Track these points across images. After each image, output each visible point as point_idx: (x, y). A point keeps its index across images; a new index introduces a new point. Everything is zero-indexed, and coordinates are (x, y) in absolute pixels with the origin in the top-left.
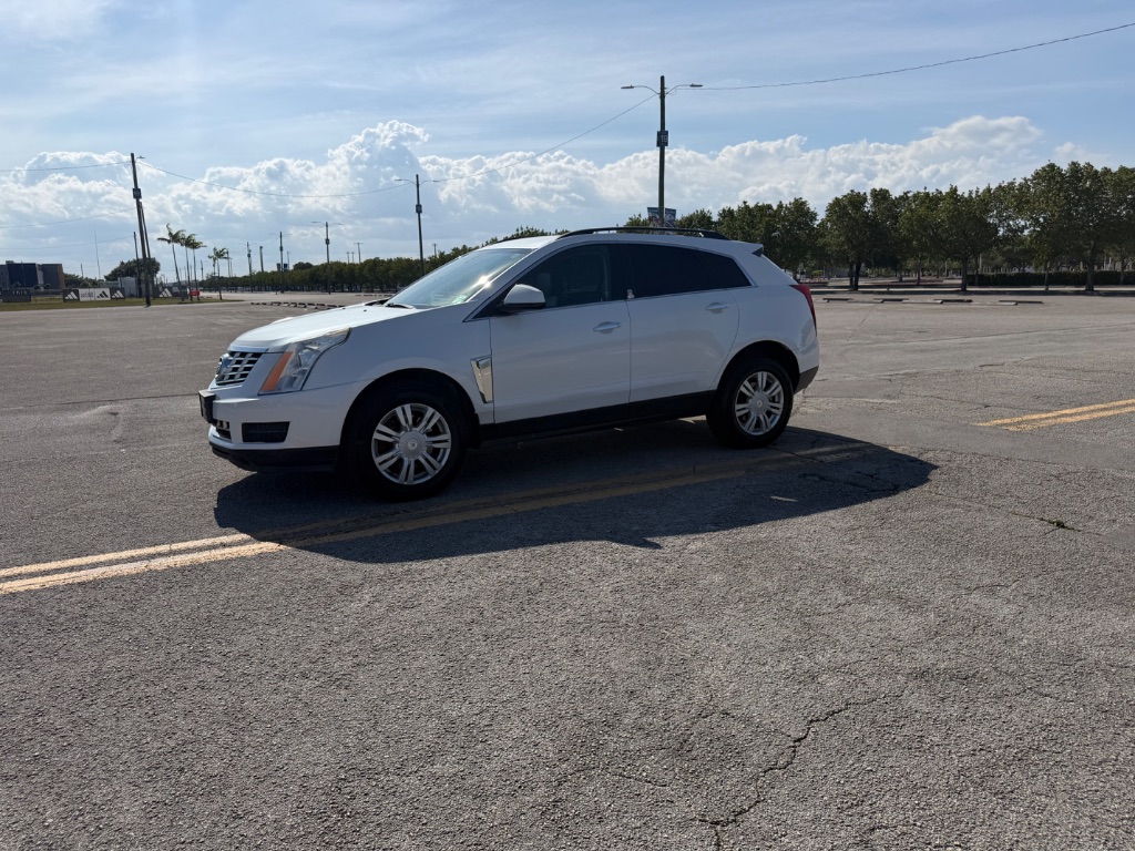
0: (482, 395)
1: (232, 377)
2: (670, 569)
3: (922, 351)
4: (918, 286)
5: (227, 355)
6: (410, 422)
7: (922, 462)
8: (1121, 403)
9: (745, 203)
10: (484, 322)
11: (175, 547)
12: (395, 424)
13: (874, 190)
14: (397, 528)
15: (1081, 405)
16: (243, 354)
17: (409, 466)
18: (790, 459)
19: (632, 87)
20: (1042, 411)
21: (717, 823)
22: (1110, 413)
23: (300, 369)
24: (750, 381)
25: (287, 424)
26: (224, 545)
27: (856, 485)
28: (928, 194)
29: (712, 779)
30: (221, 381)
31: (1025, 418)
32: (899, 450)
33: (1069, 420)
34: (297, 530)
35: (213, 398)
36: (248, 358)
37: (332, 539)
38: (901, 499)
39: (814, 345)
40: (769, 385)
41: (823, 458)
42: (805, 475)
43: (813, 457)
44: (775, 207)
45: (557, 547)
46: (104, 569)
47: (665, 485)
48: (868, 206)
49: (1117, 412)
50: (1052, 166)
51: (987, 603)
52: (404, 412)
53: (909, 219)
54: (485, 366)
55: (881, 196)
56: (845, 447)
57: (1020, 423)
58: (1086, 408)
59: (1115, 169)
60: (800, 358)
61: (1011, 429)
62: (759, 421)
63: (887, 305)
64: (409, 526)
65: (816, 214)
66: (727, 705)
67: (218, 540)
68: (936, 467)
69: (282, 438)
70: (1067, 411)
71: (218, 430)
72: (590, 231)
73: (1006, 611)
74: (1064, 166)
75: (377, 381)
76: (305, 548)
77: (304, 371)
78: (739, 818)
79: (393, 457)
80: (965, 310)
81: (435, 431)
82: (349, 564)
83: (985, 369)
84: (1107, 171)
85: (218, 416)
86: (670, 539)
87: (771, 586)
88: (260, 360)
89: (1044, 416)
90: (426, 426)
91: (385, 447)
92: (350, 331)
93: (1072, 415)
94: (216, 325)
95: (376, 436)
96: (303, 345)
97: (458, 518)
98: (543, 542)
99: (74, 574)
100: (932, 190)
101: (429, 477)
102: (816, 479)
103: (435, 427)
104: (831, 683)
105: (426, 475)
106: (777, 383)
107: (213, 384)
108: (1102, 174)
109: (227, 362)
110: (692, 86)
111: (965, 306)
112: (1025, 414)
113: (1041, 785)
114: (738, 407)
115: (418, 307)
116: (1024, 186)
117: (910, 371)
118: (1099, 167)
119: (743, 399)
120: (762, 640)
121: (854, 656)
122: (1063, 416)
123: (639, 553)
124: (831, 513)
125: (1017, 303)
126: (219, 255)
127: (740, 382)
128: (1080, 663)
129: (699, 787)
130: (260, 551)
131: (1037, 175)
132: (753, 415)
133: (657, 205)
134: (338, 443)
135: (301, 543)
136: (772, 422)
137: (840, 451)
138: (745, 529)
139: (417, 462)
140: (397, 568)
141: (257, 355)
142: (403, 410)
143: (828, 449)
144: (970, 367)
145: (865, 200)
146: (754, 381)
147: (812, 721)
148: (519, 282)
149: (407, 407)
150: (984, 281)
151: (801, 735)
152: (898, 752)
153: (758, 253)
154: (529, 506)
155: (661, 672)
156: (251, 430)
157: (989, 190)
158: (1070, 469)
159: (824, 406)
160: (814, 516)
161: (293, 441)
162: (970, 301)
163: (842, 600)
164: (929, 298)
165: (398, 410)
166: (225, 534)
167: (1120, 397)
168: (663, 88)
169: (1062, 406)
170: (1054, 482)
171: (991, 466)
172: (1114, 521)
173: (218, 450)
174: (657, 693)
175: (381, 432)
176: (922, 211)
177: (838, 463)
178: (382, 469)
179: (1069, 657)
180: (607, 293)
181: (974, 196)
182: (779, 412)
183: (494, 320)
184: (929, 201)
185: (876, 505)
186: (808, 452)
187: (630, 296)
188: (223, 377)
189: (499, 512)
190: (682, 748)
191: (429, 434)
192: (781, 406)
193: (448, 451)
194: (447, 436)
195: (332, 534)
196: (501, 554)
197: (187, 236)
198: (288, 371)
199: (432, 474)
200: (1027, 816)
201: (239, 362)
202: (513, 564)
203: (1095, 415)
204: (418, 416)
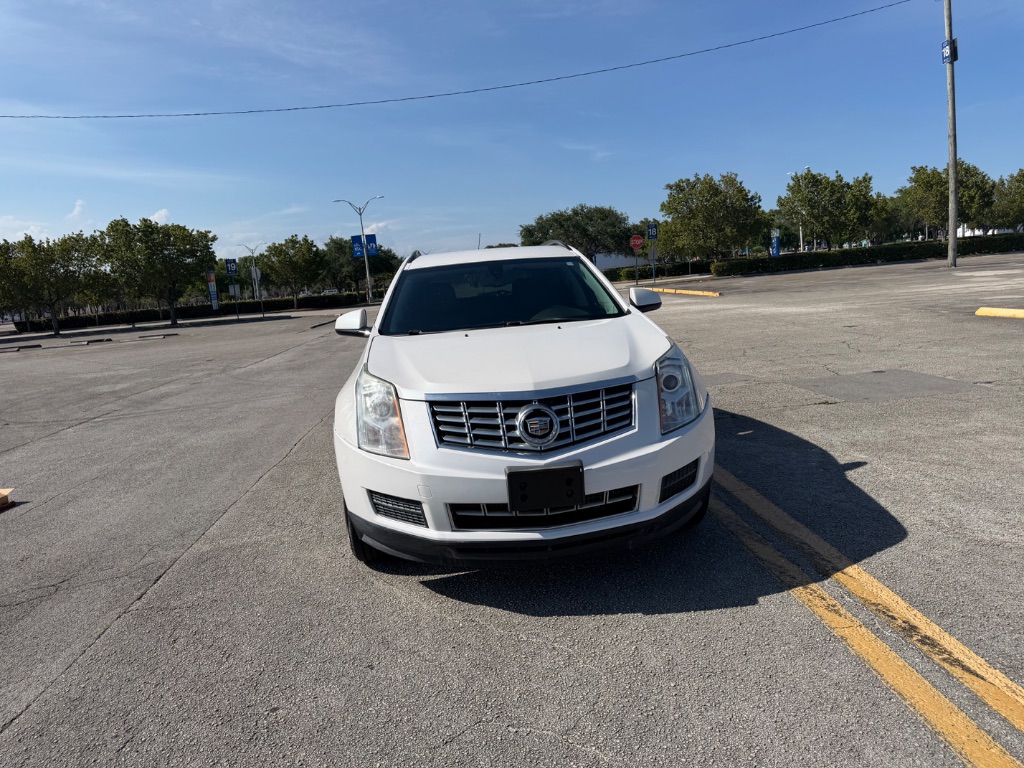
1: (579, 432)
25: (698, 461)
69: (692, 480)
74: (137, 222)
84: (167, 227)
85: (590, 490)
116: (98, 238)
131: (112, 228)
156: (670, 482)
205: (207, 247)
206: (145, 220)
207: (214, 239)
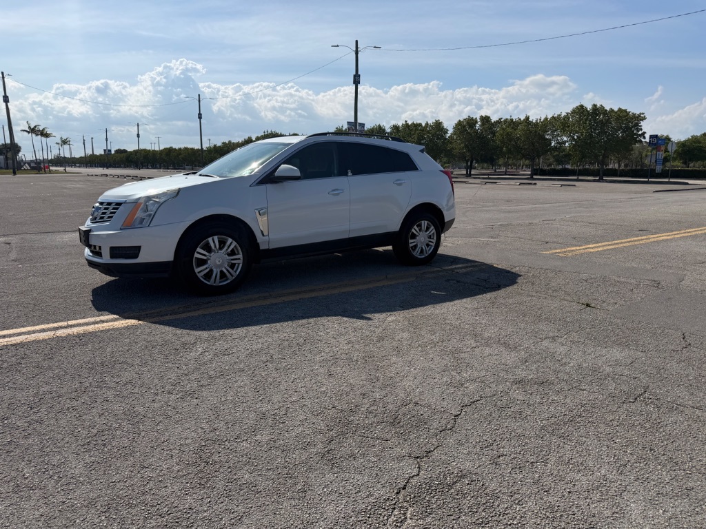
0: (262, 232)
1: (102, 218)
2: (378, 331)
3: (509, 212)
4: (506, 174)
5: (97, 205)
6: (218, 246)
7: (512, 273)
8: (618, 241)
9: (406, 121)
10: (263, 187)
11: (70, 323)
12: (208, 248)
13: (482, 117)
14: (211, 311)
15: (598, 242)
16: (109, 204)
17: (216, 274)
18: (439, 271)
19: (338, 46)
20: (576, 246)
21: (418, 458)
22: (613, 247)
23: (148, 213)
24: (417, 226)
25: (139, 248)
26: (103, 322)
27: (477, 285)
28: (512, 120)
29: (412, 436)
30: (94, 221)
31: (568, 249)
32: (500, 267)
33: (592, 250)
34: (148, 313)
35: (90, 231)
36: (113, 206)
37: (172, 317)
38: (502, 292)
39: (453, 206)
40: (428, 229)
41: (458, 271)
42: (449, 280)
43: (452, 270)
44: (423, 125)
45: (312, 320)
46: (26, 336)
47: (371, 286)
48: (478, 126)
49: (617, 246)
50: (582, 106)
51: (552, 346)
52: (213, 241)
53: (501, 135)
54: (264, 214)
55: (485, 119)
56: (470, 265)
57: (565, 252)
58: (600, 244)
59: (616, 110)
60: (445, 213)
61: (561, 255)
62: (422, 249)
63: (488, 186)
64: (219, 310)
65: (447, 130)
66: (417, 399)
67: (98, 319)
68: (520, 276)
69: (136, 256)
70: (591, 246)
71: (92, 251)
72: (325, 134)
73: (562, 349)
74: (589, 107)
75: (197, 221)
76: (154, 323)
77: (150, 215)
78: (430, 455)
79: (206, 268)
80: (533, 189)
81: (232, 253)
82: (185, 331)
83: (546, 222)
84: (612, 110)
85: (92, 242)
86: (377, 315)
87: (435, 338)
88: (121, 208)
89: (578, 248)
90: (227, 250)
91: (202, 262)
92: (179, 190)
93: (592, 248)
94: (66, 188)
95: (196, 255)
96: (149, 198)
97: (249, 305)
98: (303, 318)
99: (6, 339)
100: (515, 118)
101: (229, 281)
102: (455, 282)
103: (233, 250)
104: (472, 387)
105: (227, 279)
106: (432, 227)
107: (88, 222)
108: (610, 112)
109: (98, 209)
110: (375, 47)
111: (533, 186)
112: (568, 247)
113: (582, 432)
114: (411, 241)
115: (220, 177)
116: (567, 117)
117: (503, 223)
118: (608, 108)
119: (414, 236)
120: (433, 366)
121: (483, 373)
122: (588, 248)
123: (360, 323)
124: (465, 300)
125: (562, 185)
126: (64, 142)
127: (411, 227)
128: (600, 374)
129: (406, 440)
130: (126, 325)
131: (574, 112)
132: (419, 246)
133: (353, 120)
134: (172, 260)
135: (153, 320)
136: (429, 250)
137: (467, 267)
138: (418, 309)
139: (222, 272)
140: (216, 333)
141: (119, 204)
142: (213, 239)
143: (460, 266)
144: (537, 221)
145: (476, 122)
146: (419, 226)
147: (463, 406)
148: (284, 163)
149: (216, 238)
150: (543, 172)
151: (458, 413)
152: (510, 419)
153: (422, 151)
154: (292, 298)
155: (379, 384)
156: (116, 252)
157: (546, 119)
158: (593, 276)
159: (456, 242)
160: (456, 302)
161: (143, 258)
162: (536, 184)
163: (474, 345)
164: (512, 182)
165: (210, 240)
166: (102, 315)
167: (618, 239)
168: (357, 47)
169: (589, 243)
170: (585, 283)
171: (550, 275)
172: (616, 303)
173: (91, 264)
174: (378, 395)
175: (199, 253)
176: (509, 130)
177: (466, 274)
178: (200, 275)
179: (595, 370)
180: (336, 172)
181: (538, 121)
182: (433, 245)
183: (269, 186)
184: (512, 124)
185: (488, 295)
186: (450, 267)
187: (350, 174)
188: (96, 218)
189: (274, 301)
190: (395, 421)
191: (229, 255)
192: (434, 241)
193: (241, 265)
194: (240, 256)
195: (171, 314)
196: (278, 325)
197: (41, 129)
198: (140, 214)
199: (231, 279)
200: (576, 447)
201: (106, 209)
202: (287, 330)
203: (605, 248)
204: (222, 243)
205: (637, 124)
206: (595, 105)
207: (644, 118)
